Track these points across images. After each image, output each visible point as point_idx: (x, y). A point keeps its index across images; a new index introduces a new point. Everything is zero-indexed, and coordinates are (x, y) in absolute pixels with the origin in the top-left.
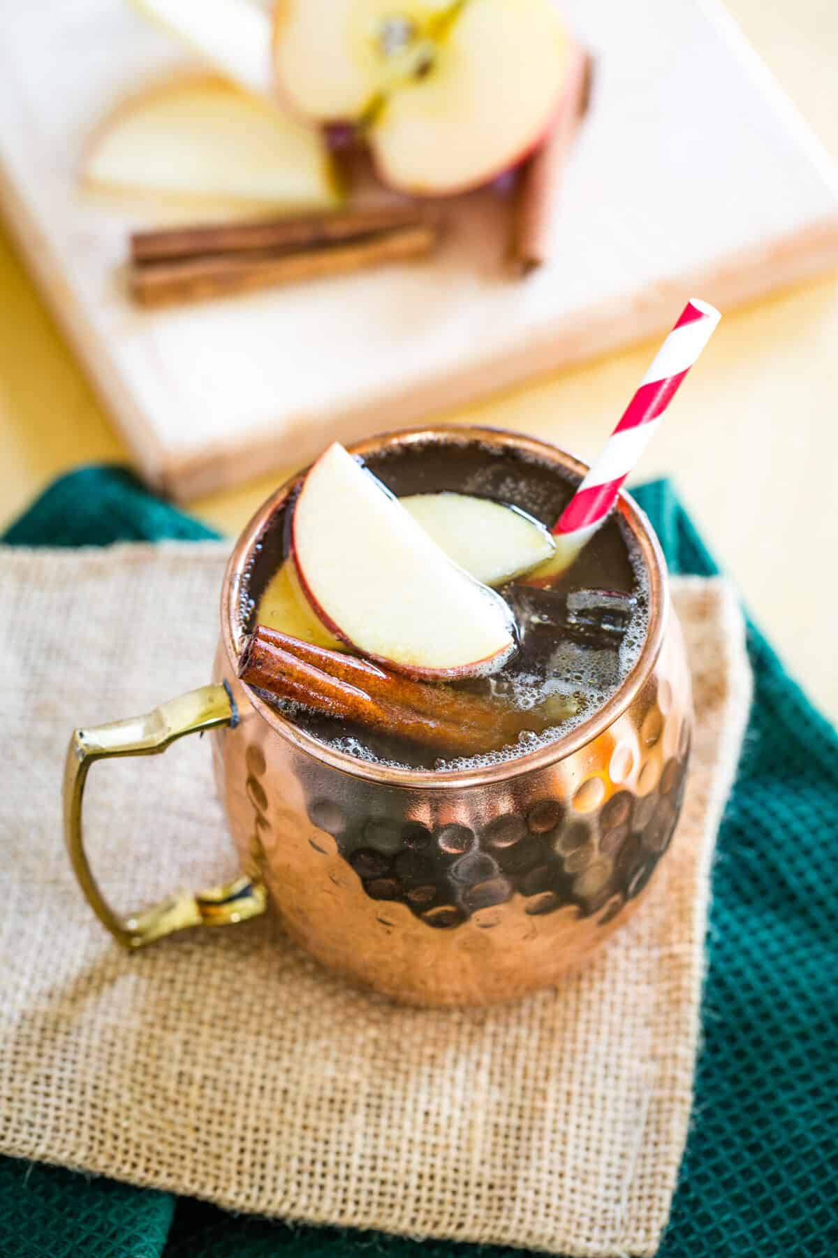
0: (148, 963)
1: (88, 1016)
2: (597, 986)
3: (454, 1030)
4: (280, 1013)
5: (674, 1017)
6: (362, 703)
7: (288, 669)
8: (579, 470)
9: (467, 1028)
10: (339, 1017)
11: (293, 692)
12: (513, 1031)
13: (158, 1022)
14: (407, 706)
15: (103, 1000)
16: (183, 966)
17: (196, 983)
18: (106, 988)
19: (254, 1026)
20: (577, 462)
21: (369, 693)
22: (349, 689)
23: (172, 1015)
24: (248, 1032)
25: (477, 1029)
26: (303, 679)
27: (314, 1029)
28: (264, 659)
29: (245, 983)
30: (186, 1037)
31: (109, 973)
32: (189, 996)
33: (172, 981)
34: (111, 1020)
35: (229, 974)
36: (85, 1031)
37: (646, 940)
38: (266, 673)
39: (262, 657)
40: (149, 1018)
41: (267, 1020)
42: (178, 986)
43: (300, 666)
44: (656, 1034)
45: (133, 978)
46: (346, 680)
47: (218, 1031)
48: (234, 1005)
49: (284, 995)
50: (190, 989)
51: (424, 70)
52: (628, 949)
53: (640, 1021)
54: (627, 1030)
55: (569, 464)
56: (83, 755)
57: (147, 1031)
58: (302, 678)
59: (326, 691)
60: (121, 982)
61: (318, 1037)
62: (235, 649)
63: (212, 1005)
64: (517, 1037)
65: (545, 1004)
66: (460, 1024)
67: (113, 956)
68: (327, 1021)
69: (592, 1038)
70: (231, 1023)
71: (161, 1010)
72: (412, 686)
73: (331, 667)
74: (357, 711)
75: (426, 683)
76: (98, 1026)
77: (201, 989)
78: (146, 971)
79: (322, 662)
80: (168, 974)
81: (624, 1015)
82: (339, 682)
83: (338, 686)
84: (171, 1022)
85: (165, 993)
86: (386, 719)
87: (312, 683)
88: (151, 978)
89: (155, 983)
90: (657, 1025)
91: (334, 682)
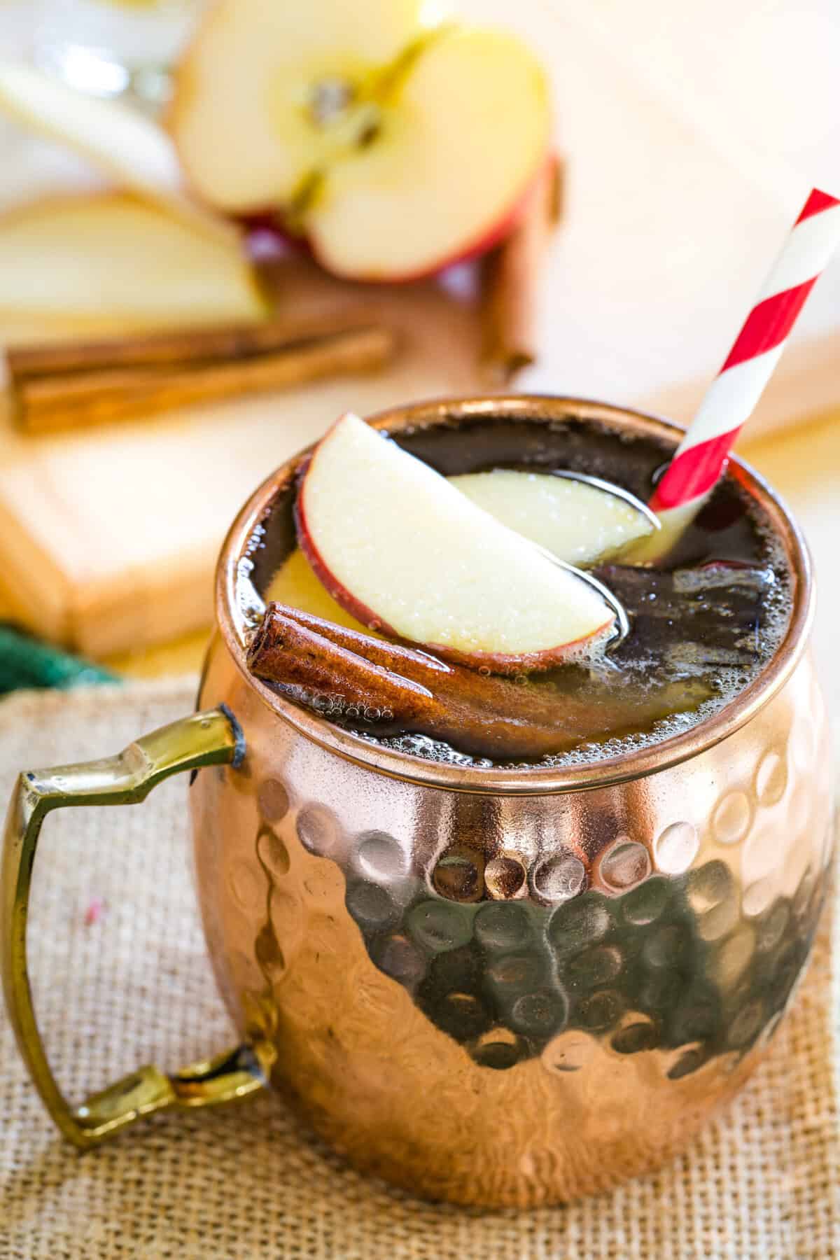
0: (103, 1164)
1: (29, 1224)
2: (712, 1174)
3: (525, 1239)
4: (290, 1219)
5: (821, 1204)
6: (419, 698)
7: (319, 651)
8: (671, 436)
9: (542, 1235)
10: (369, 1225)
11: (325, 684)
12: (605, 1235)
13: (128, 1228)
14: (479, 704)
15: (49, 1206)
16: (151, 1164)
17: (173, 1185)
18: (49, 1193)
19: (257, 1233)
20: (668, 426)
21: (429, 688)
22: (399, 681)
23: (145, 1221)
24: (249, 1241)
25: (555, 1237)
26: (339, 664)
27: (338, 1238)
28: (286, 637)
29: (238, 1185)
30: (165, 1247)
31: (52, 1176)
32: (164, 1199)
33: (139, 1183)
34: (63, 1228)
35: (217, 1174)
36: (29, 1239)
37: (768, 1116)
38: (287, 655)
39: (283, 634)
40: (114, 1225)
41: (274, 1227)
42: (149, 1188)
43: (334, 648)
44: (800, 1229)
45: (85, 1180)
46: (395, 670)
47: (208, 1240)
48: (227, 1209)
49: (291, 1200)
50: (165, 1191)
51: (369, 136)
52: (746, 1127)
53: (776, 1213)
54: (761, 1225)
55: (658, 431)
56: (35, 800)
57: (112, 1241)
58: (337, 665)
59: (371, 680)
60: (68, 1185)
61: (344, 1248)
62: (240, 643)
63: (198, 1209)
64: (612, 1242)
65: (643, 1200)
66: (531, 1231)
67: (56, 1158)
68: (354, 1230)
69: (714, 1236)
70: (224, 1231)
71: (129, 1216)
72: (481, 679)
73: (374, 654)
74: (412, 708)
75: (504, 677)
76: (46, 1235)
77: (180, 1191)
78: (102, 1172)
79: (362, 648)
80: (134, 1174)
81: (752, 1207)
82: (386, 672)
83: (385, 676)
84: (145, 1231)
85: (131, 1197)
86: (451, 718)
87: (351, 671)
88: (109, 1180)
89: (117, 1185)
90: (799, 1216)
91: (378, 671)
